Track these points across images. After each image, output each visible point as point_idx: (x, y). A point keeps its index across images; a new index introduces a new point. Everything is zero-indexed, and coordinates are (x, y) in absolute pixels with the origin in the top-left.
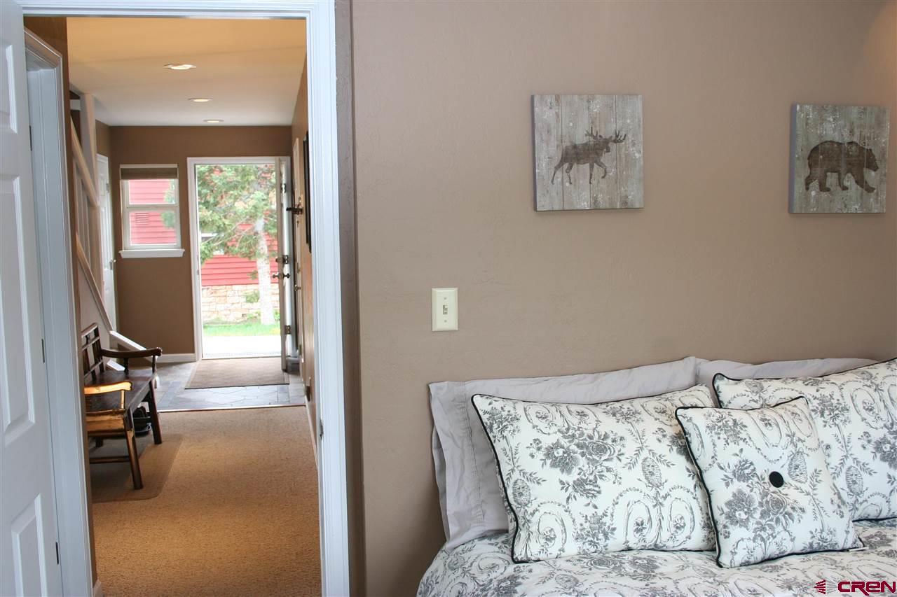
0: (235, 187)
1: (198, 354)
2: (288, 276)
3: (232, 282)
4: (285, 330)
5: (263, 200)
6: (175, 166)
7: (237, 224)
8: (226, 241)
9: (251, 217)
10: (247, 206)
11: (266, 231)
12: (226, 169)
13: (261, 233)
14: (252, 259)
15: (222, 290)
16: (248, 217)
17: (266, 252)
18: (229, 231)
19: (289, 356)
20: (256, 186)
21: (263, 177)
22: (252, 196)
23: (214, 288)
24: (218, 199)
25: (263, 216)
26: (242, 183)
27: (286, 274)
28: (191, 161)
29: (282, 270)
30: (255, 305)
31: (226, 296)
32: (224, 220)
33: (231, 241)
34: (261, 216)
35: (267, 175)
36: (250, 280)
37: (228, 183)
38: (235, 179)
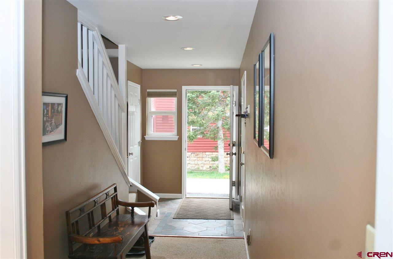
0: (209, 105)
1: (184, 193)
2: (235, 154)
3: (205, 150)
4: (233, 184)
5: (222, 111)
6: (176, 90)
7: (209, 123)
8: (203, 131)
9: (216, 119)
10: (214, 114)
11: (223, 127)
12: (205, 96)
13: (221, 128)
14: (216, 140)
15: (201, 155)
16: (214, 120)
17: (222, 137)
18: (205, 126)
19: (234, 199)
20: (219, 104)
21: (222, 101)
22: (216, 109)
23: (197, 153)
24: (200, 111)
25: (222, 119)
26: (212, 103)
27: (234, 153)
28: (184, 88)
29: (232, 151)
30: (216, 162)
31: (202, 157)
32: (203, 121)
33: (206, 131)
34: (221, 119)
35: (224, 100)
36: (214, 150)
37: (205, 103)
38: (209, 101)
